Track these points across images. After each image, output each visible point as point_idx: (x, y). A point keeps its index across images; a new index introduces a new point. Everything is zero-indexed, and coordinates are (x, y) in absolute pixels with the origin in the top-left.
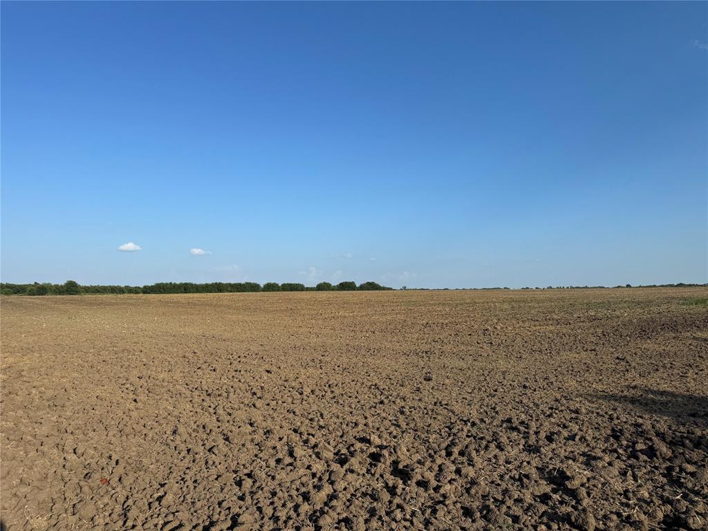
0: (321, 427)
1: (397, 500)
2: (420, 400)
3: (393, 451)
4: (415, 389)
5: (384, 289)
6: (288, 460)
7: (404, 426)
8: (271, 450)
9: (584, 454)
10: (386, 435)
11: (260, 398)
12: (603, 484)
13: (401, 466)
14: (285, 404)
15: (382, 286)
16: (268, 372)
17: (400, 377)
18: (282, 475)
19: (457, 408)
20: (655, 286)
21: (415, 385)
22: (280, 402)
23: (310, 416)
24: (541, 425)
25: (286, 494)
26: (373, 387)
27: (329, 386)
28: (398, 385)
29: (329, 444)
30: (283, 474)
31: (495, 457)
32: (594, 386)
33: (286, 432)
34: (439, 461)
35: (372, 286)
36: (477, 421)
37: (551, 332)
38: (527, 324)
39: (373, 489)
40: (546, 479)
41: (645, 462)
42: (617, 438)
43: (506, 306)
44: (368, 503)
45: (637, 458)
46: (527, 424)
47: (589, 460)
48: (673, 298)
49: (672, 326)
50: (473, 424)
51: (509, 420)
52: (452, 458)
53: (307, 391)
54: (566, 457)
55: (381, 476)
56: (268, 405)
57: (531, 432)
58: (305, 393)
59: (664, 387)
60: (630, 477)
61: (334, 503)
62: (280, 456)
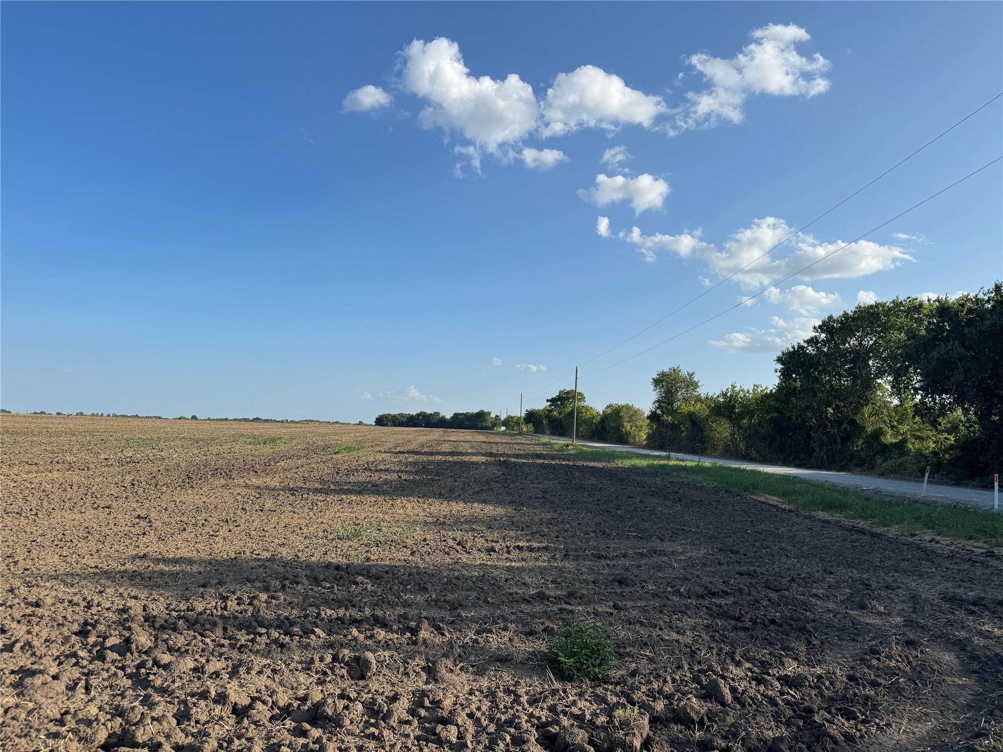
9: (20, 670)
12: (30, 712)
32: (84, 560)
37: (52, 482)
41: (113, 662)
42: (84, 635)
45: (103, 660)
47: (24, 678)
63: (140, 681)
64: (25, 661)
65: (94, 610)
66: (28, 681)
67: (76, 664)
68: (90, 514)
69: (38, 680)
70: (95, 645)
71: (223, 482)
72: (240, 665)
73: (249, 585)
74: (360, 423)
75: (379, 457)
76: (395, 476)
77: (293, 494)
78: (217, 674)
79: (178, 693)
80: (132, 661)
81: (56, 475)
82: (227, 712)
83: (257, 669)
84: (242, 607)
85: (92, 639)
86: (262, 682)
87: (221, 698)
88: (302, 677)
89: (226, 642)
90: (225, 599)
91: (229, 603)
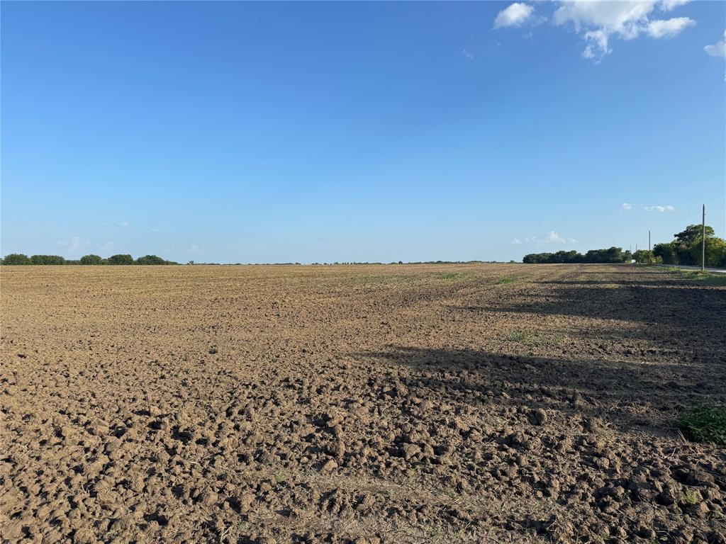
0: (93, 406)
1: (177, 458)
2: (204, 371)
3: (173, 418)
4: (199, 362)
5: (167, 263)
6: (55, 440)
7: (186, 396)
8: (34, 434)
9: (345, 400)
10: (166, 405)
11: (14, 384)
12: (356, 420)
13: (181, 430)
14: (47, 388)
15: (165, 260)
16: (21, 356)
17: (184, 353)
18: (47, 455)
19: (240, 375)
20: (420, 263)
21: (200, 358)
22: (41, 386)
23: (79, 398)
24: (313, 381)
25: (55, 471)
26: (153, 364)
27: (102, 366)
28: (181, 360)
29: (104, 419)
30: (51, 453)
31: (272, 411)
32: (360, 346)
33: (51, 413)
34: (219, 421)
35: (152, 260)
36: (259, 384)
37: (333, 303)
38: (312, 297)
39: (153, 453)
40: (312, 423)
41: (389, 400)
42: (371, 384)
43: (296, 280)
44: (147, 465)
45: (384, 399)
46: (302, 381)
47: (348, 403)
48: (432, 273)
49: (427, 296)
50: (255, 387)
51: (287, 380)
52: (232, 417)
53: (74, 373)
54: (330, 404)
55: (162, 440)
56: (25, 390)
57: (305, 387)
58: (71, 375)
59: (413, 344)
60: (376, 413)
61: (111, 469)
62: (45, 437)
63: (406, 412)
64: (345, 396)
65: (373, 373)
66: (351, 405)
67: (370, 400)
68: (356, 321)
69: (355, 406)
70: (378, 390)
71: (427, 303)
72: (460, 409)
73: (455, 364)
74: (512, 262)
75: (529, 286)
76: (543, 300)
77: (472, 311)
78: (447, 412)
79: (428, 419)
80: (400, 400)
81: (333, 299)
82: (456, 433)
83: (471, 411)
84: (454, 377)
85: (376, 388)
86: (475, 419)
87: (453, 425)
88: (499, 420)
89: (449, 396)
90: (442, 372)
91: (446, 374)
